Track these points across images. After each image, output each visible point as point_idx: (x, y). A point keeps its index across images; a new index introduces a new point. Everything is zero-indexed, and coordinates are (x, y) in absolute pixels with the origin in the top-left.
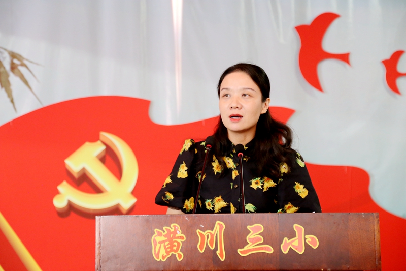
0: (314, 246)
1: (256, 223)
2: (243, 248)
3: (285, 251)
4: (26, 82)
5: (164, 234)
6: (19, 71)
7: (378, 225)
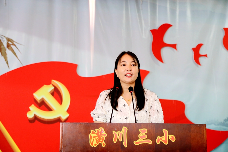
0: (173, 141)
1: (143, 128)
2: (137, 141)
3: (158, 143)
4: (15, 54)
5: (96, 133)
6: (11, 47)
7: (206, 131)
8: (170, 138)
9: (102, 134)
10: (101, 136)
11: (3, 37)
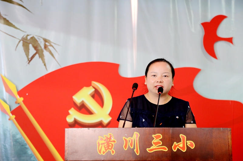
1: (158, 133)
2: (150, 148)
3: (175, 150)
4: (52, 55)
6: (49, 49)
7: (231, 136)
8: (189, 145)
9: (111, 140)
10: (110, 143)
11: (39, 38)
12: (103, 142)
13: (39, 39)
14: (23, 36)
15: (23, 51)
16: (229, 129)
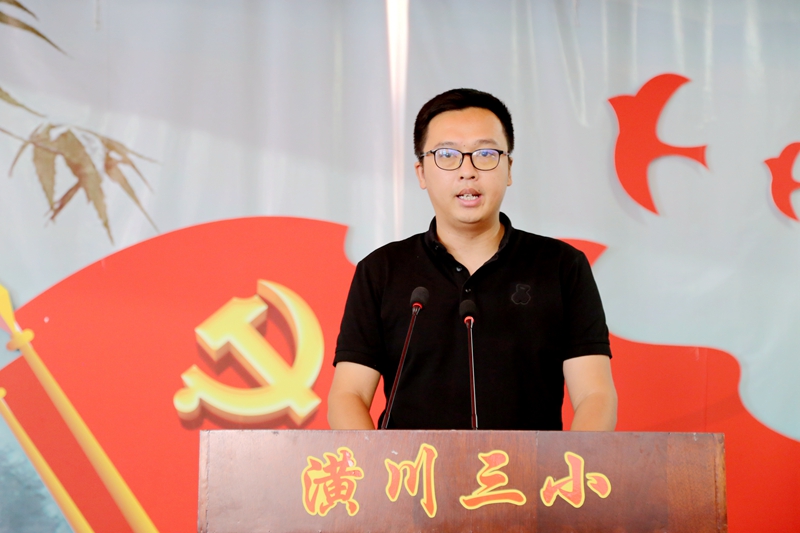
0: (603, 493)
1: (496, 449)
2: (471, 494)
3: (548, 502)
4: (131, 192)
5: (324, 466)
6: (119, 171)
7: (723, 457)
8: (592, 484)
9: (348, 469)
10: (342, 477)
11: (90, 136)
12: (322, 474)
13: (88, 139)
14: (36, 130)
15: (36, 178)
16: (717, 436)
